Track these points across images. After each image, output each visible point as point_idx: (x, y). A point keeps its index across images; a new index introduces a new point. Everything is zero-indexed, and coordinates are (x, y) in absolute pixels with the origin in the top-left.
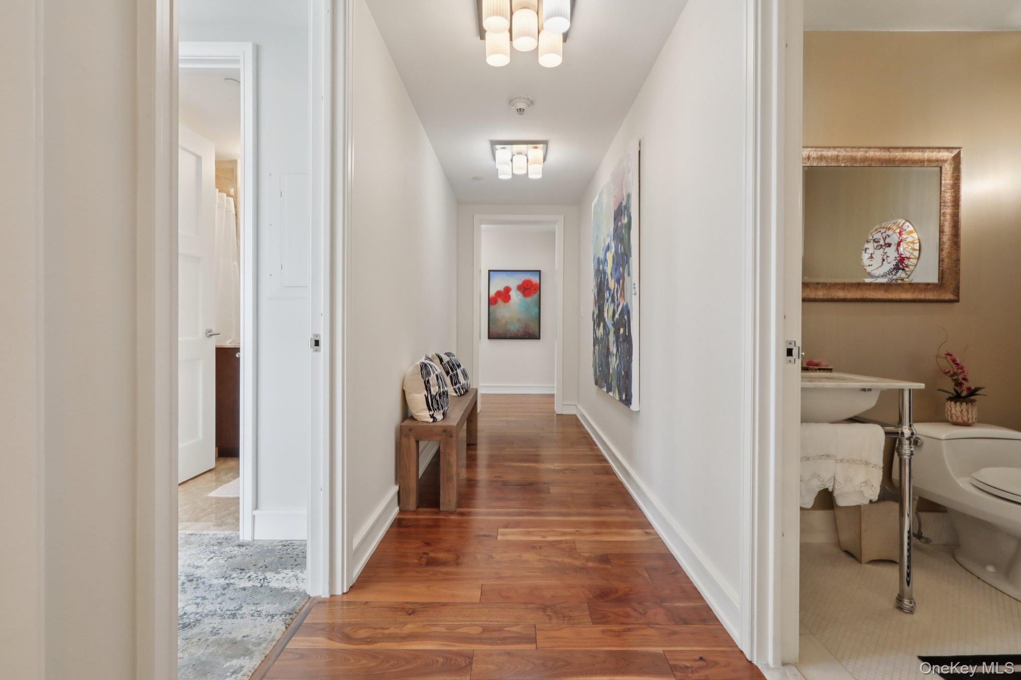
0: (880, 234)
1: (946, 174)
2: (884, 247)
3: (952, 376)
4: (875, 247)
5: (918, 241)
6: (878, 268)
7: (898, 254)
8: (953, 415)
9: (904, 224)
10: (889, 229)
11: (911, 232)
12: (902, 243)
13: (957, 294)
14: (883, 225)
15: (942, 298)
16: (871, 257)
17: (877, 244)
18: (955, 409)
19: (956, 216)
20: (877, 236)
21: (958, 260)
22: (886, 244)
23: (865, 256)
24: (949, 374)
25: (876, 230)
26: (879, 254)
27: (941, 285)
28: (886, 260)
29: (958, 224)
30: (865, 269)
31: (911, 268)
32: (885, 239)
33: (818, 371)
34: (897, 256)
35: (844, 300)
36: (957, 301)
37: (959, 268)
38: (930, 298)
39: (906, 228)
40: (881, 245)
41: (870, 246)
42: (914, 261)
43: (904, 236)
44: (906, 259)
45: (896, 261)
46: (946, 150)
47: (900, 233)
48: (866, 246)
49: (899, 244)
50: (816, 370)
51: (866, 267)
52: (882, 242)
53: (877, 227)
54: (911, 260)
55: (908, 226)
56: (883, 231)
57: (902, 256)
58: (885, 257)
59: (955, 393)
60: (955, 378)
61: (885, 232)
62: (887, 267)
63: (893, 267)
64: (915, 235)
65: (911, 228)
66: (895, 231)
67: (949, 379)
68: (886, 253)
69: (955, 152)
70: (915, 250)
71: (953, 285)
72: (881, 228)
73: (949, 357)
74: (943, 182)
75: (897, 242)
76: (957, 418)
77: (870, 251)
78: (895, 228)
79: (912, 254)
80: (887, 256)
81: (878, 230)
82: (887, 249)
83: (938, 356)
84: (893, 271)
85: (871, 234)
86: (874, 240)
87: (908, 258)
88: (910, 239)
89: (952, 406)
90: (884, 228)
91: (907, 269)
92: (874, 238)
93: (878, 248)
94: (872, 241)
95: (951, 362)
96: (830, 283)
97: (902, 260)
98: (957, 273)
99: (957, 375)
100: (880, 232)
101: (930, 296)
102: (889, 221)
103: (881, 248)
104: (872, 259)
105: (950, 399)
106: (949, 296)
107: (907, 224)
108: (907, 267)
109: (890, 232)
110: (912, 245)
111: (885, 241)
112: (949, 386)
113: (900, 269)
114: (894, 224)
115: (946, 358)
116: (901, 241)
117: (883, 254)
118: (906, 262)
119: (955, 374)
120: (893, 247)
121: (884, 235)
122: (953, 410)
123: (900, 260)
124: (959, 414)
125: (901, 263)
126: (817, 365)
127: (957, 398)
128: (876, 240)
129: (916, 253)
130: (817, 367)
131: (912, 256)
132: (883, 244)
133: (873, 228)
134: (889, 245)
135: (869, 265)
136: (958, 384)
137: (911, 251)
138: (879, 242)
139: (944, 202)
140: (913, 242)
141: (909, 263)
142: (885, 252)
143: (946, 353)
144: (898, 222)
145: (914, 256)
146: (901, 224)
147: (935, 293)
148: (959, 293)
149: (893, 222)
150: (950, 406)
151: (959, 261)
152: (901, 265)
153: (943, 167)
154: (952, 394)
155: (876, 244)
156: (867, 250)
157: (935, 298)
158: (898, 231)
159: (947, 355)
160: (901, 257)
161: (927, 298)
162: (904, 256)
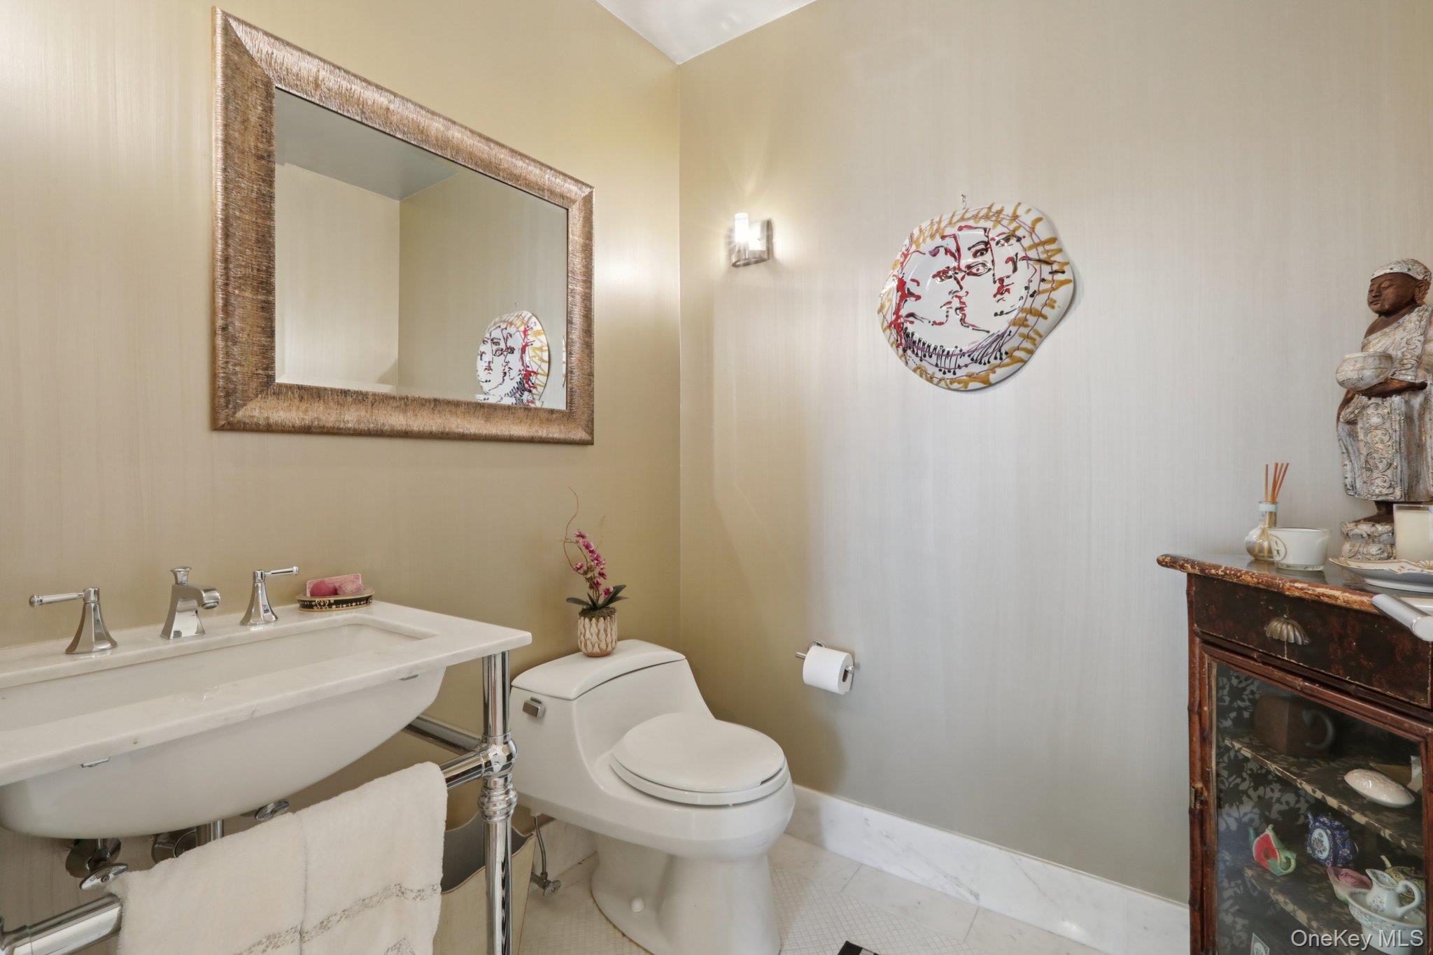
0: (499, 330)
1: (574, 224)
2: (505, 353)
3: (585, 573)
4: (494, 353)
5: (547, 348)
6: (497, 387)
7: (523, 365)
8: (588, 642)
9: (530, 318)
10: (511, 324)
11: (538, 333)
12: (527, 348)
13: (590, 429)
14: (505, 317)
15: (572, 437)
16: (489, 368)
17: (498, 347)
18: (590, 630)
19: (587, 298)
20: (497, 334)
21: (591, 374)
22: (508, 349)
23: (481, 365)
24: (581, 571)
25: (495, 324)
26: (498, 362)
27: (567, 416)
28: (508, 374)
29: (591, 314)
30: (481, 387)
31: (540, 389)
32: (506, 340)
33: (334, 607)
34: (522, 368)
35: (406, 435)
36: (590, 443)
37: (593, 388)
38: (555, 436)
39: (532, 325)
40: (502, 350)
41: (488, 348)
42: (542, 379)
43: (530, 338)
44: (532, 374)
45: (520, 376)
46: (573, 182)
47: (525, 332)
48: (483, 348)
49: (523, 350)
50: (330, 605)
51: (482, 384)
52: (502, 346)
53: (497, 319)
54: (539, 376)
55: (535, 323)
56: (503, 326)
57: (528, 369)
58: (507, 370)
59: (590, 603)
60: (589, 576)
61: (506, 329)
62: (510, 385)
63: (516, 386)
64: (543, 338)
65: (538, 327)
66: (518, 328)
67: (582, 578)
68: (508, 363)
69: (587, 191)
70: (543, 361)
71: (586, 415)
72: (501, 321)
73: (581, 540)
74: (570, 236)
75: (521, 346)
76: (593, 646)
77: (487, 358)
78: (518, 323)
79: (540, 366)
80: (509, 368)
81: (498, 325)
82: (510, 357)
83: (566, 541)
84: (517, 392)
85: (489, 330)
86: (492, 340)
87: (536, 373)
88: (537, 344)
89: (586, 626)
90: (504, 321)
91: (534, 391)
92: (492, 337)
93: (497, 353)
94: (489, 341)
95: (583, 548)
96: (374, 395)
97: (527, 375)
98: (591, 396)
99: (591, 572)
100: (499, 327)
101: (555, 432)
102: (511, 313)
103: (502, 354)
104: (490, 371)
105: (584, 613)
106: (581, 434)
107: (534, 319)
108: (534, 387)
109: (512, 330)
110: (539, 353)
111: (506, 343)
112: (582, 591)
113: (525, 390)
114: (518, 317)
115: (577, 542)
116: (526, 345)
117: (505, 364)
118: (533, 379)
119: (590, 569)
120: (517, 353)
121: (505, 332)
122: (588, 632)
123: (525, 375)
124: (595, 638)
125: (526, 382)
126: (335, 592)
127: (592, 610)
128: (495, 341)
129: (545, 366)
130: (332, 599)
131: (540, 371)
132: (504, 348)
133: (491, 322)
134: (512, 350)
135: (486, 381)
136: (594, 585)
137: (539, 363)
138: (499, 345)
139: (573, 273)
140: (541, 349)
141: (537, 382)
142: (506, 361)
143: (578, 533)
144: (523, 315)
145: (542, 370)
146: (526, 319)
147: (562, 427)
148: (593, 431)
149: (516, 315)
150: (584, 626)
151: (593, 376)
152: (527, 383)
153: (570, 210)
154: (587, 604)
155: (495, 347)
156: (484, 355)
157: (562, 436)
158: (522, 328)
159: (578, 536)
160: (526, 371)
161: (551, 435)
162: (530, 369)
